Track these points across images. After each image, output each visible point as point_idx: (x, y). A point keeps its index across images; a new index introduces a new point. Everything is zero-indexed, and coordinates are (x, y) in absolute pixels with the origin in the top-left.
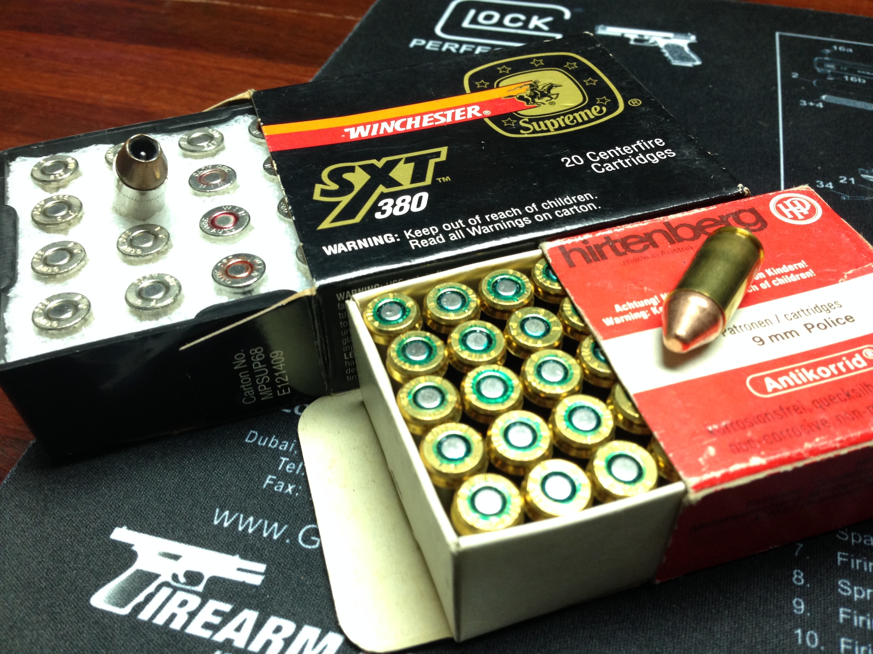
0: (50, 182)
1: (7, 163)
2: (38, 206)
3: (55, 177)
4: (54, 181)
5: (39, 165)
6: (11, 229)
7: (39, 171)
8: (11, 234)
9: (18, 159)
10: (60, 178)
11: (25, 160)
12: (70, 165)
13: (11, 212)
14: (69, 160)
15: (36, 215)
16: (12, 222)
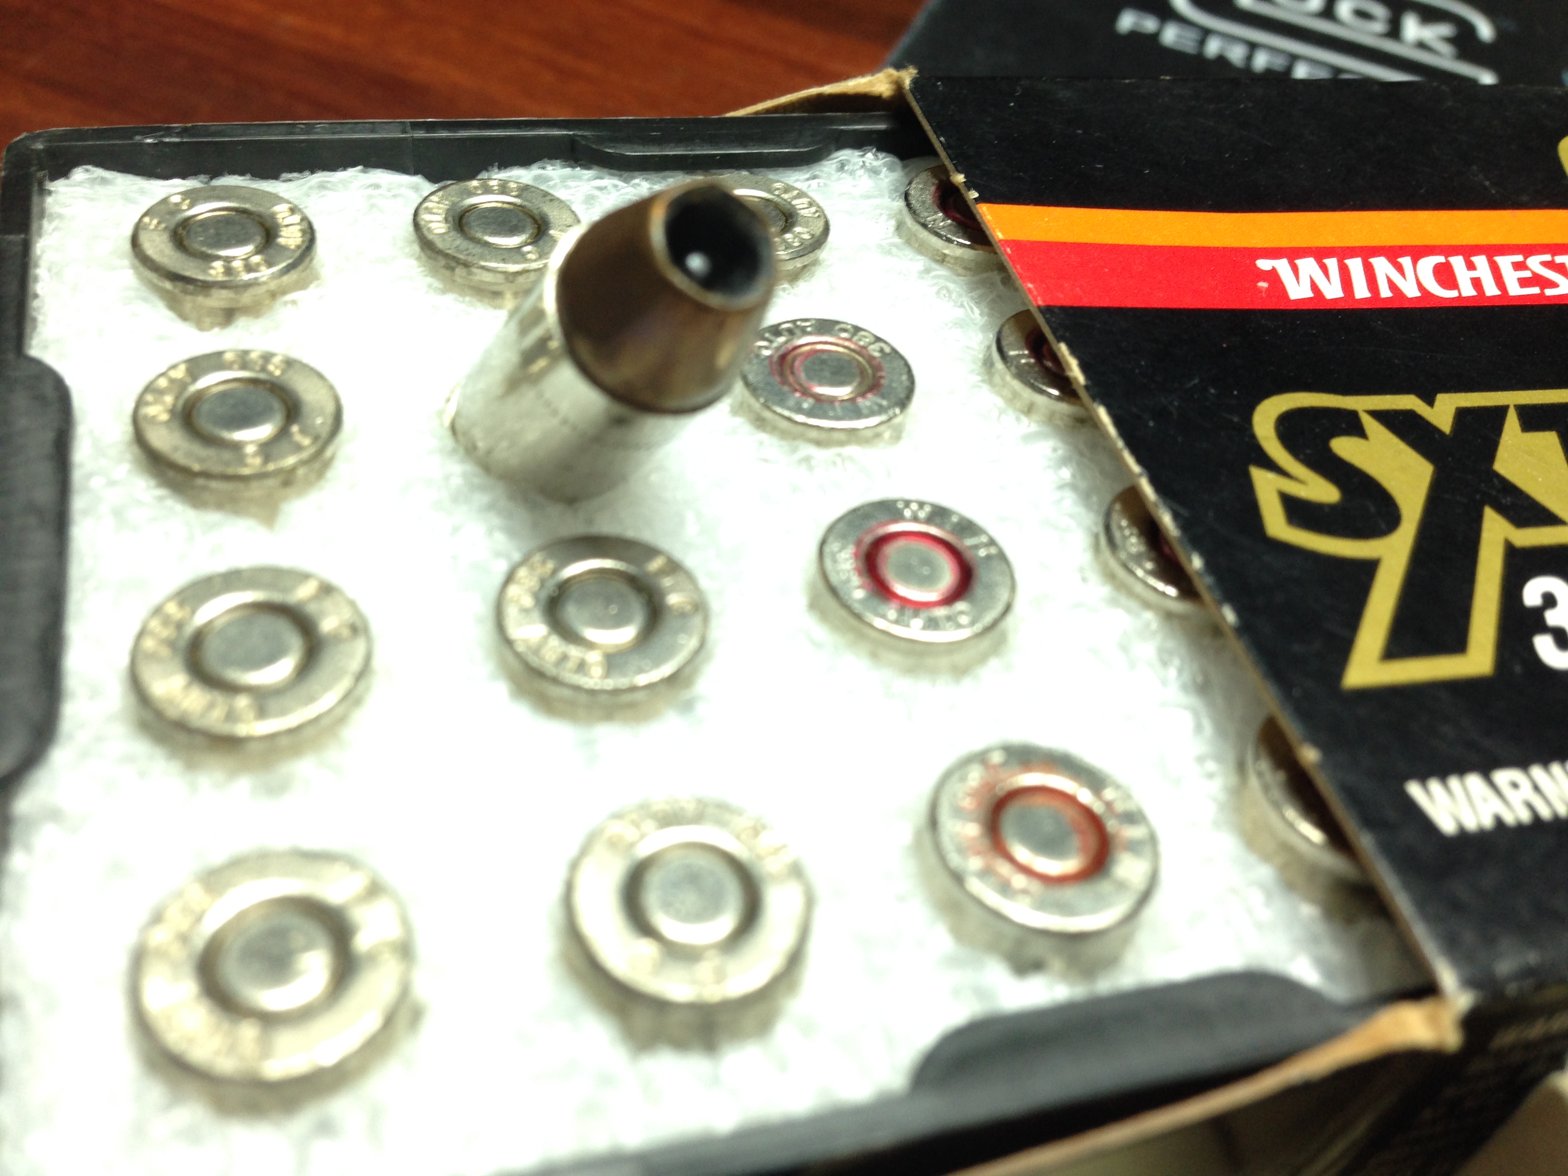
0: (206, 287)
1: (41, 184)
2: (163, 383)
3: (229, 271)
4: (222, 285)
5: (161, 210)
6: (44, 470)
7: (165, 237)
8: (44, 495)
9: (79, 174)
10: (246, 277)
11: (104, 181)
12: (284, 232)
13: (49, 391)
14: (281, 211)
15: (153, 420)
16: (49, 436)
